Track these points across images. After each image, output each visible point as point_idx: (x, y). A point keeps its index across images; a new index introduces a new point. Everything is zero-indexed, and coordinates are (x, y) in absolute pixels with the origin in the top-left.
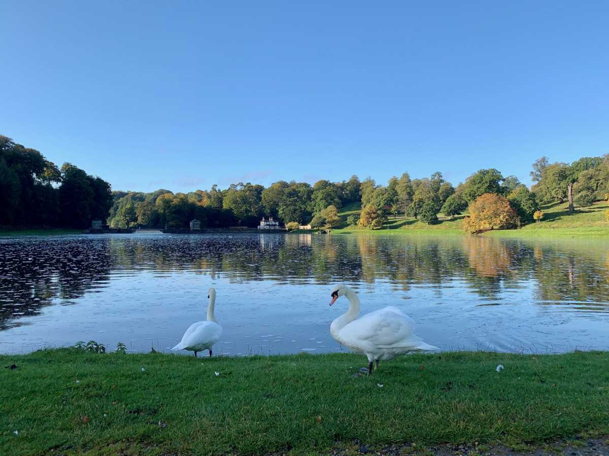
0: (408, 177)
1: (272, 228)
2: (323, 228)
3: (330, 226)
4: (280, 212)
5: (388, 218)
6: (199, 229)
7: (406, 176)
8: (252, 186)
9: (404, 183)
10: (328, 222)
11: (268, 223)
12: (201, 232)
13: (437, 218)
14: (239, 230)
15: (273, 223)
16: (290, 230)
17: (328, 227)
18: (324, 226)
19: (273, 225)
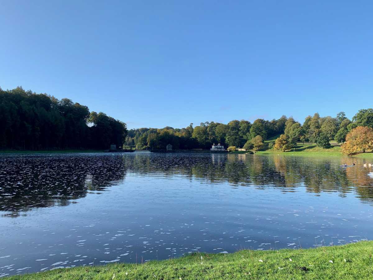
0: (318, 116)
1: (220, 150)
2: (251, 150)
3: (258, 149)
4: (227, 140)
5: (297, 144)
6: (172, 150)
7: (317, 115)
8: (214, 124)
9: (314, 120)
10: (256, 146)
11: (217, 147)
12: (173, 152)
13: (329, 144)
14: (197, 151)
15: (220, 147)
16: (230, 151)
17: (256, 149)
18: (252, 149)
19: (219, 148)
